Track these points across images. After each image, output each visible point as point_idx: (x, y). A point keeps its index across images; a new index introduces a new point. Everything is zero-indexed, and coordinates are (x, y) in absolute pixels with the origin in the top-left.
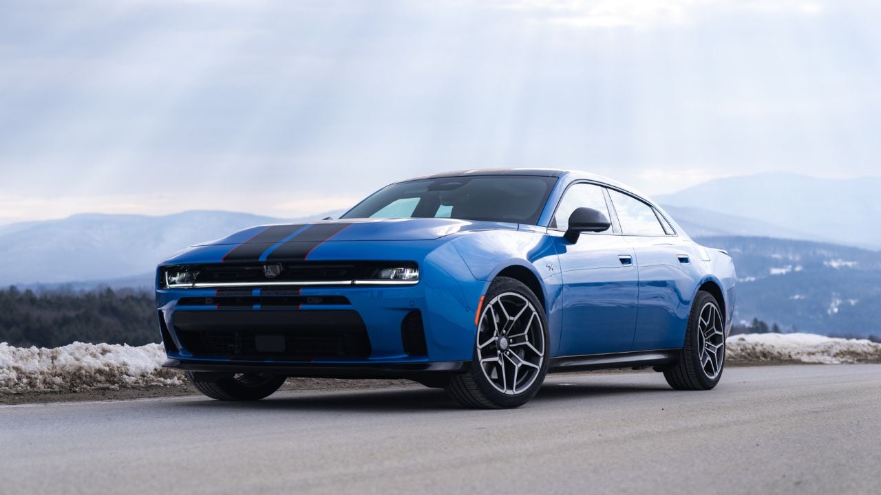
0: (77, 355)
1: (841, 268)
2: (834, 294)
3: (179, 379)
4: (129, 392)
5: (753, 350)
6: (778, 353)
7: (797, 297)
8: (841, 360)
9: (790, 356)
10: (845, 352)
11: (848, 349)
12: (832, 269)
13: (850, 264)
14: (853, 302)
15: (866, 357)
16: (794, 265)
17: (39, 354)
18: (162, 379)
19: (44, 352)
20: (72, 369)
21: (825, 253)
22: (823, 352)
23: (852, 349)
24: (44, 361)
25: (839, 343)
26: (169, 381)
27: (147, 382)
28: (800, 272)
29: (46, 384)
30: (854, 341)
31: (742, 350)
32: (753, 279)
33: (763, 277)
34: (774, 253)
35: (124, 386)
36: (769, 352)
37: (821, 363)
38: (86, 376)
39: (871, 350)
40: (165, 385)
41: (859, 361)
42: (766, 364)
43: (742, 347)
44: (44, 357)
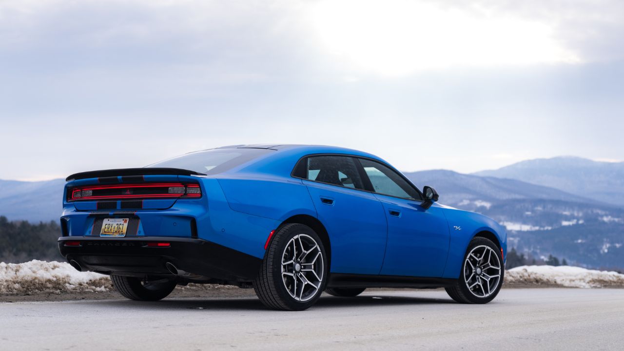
0: (34, 269)
1: (611, 223)
2: (605, 240)
3: (105, 287)
4: (68, 296)
5: (528, 277)
6: (547, 279)
7: (580, 241)
8: (593, 285)
9: (555, 282)
10: (596, 280)
11: (598, 278)
12: (604, 223)
13: (616, 220)
14: (618, 245)
15: (611, 283)
16: (578, 219)
17: (6, 268)
18: (94, 287)
19: (10, 266)
20: (29, 279)
21: (600, 212)
22: (580, 280)
23: (601, 278)
24: (10, 273)
25: (592, 274)
26: (98, 289)
27: (83, 289)
28: (582, 225)
29: (9, 288)
30: (605, 272)
31: (521, 277)
32: (550, 228)
33: (557, 227)
34: (565, 211)
35: (65, 291)
36: (540, 279)
37: (576, 287)
38: (39, 284)
39: (615, 279)
40: (95, 291)
41: (605, 286)
42: (537, 287)
43: (521, 275)
44: (10, 270)
